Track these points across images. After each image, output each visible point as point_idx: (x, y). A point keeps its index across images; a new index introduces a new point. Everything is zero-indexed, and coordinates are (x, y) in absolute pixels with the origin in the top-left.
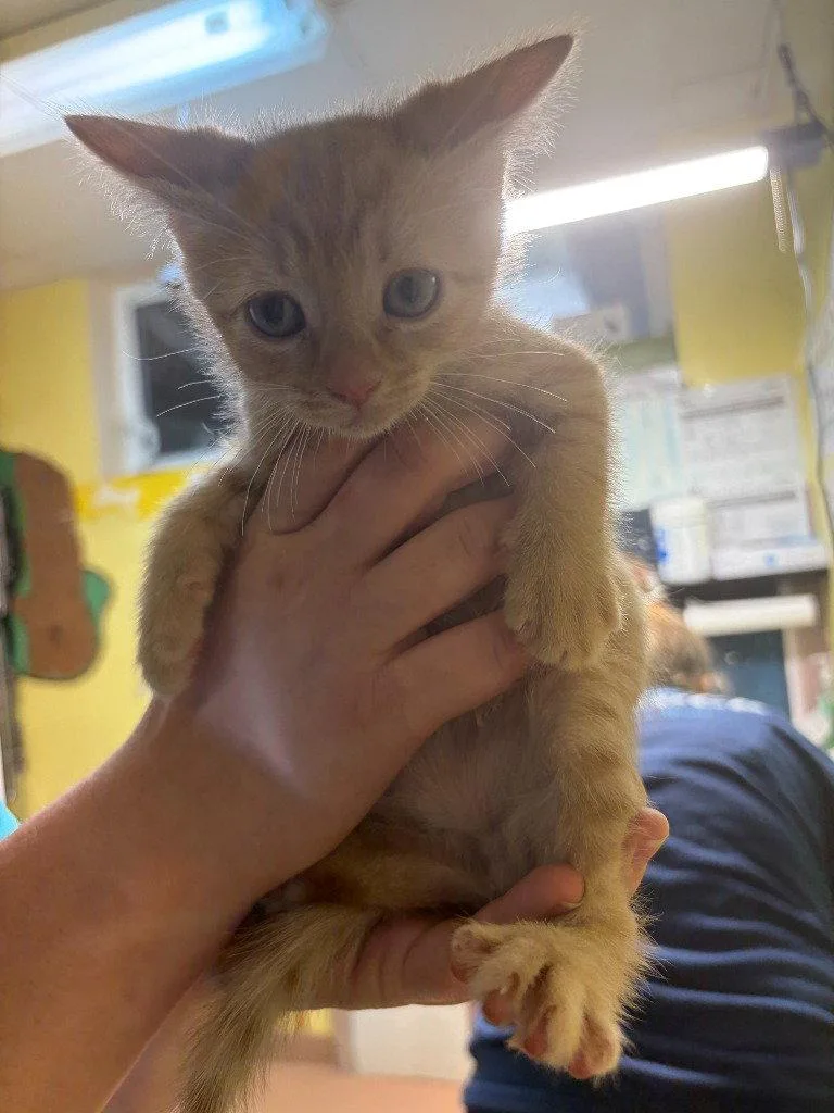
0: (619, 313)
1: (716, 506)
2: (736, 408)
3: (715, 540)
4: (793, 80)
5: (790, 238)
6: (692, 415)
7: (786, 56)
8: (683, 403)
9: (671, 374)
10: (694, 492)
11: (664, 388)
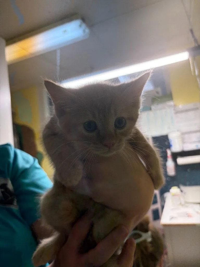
0: (159, 89)
1: (183, 134)
2: (187, 111)
3: (183, 142)
4: (193, 36)
5: (195, 72)
6: (177, 112)
7: (192, 31)
8: (174, 110)
9: (171, 103)
10: (178, 131)
11: (170, 106)
